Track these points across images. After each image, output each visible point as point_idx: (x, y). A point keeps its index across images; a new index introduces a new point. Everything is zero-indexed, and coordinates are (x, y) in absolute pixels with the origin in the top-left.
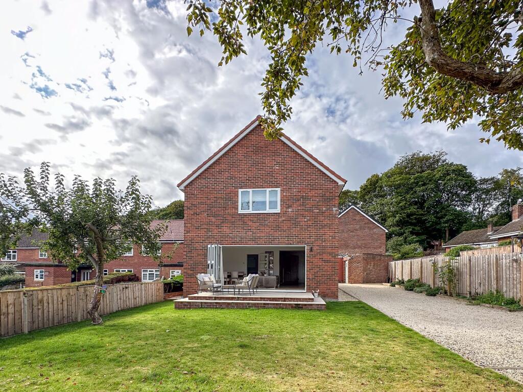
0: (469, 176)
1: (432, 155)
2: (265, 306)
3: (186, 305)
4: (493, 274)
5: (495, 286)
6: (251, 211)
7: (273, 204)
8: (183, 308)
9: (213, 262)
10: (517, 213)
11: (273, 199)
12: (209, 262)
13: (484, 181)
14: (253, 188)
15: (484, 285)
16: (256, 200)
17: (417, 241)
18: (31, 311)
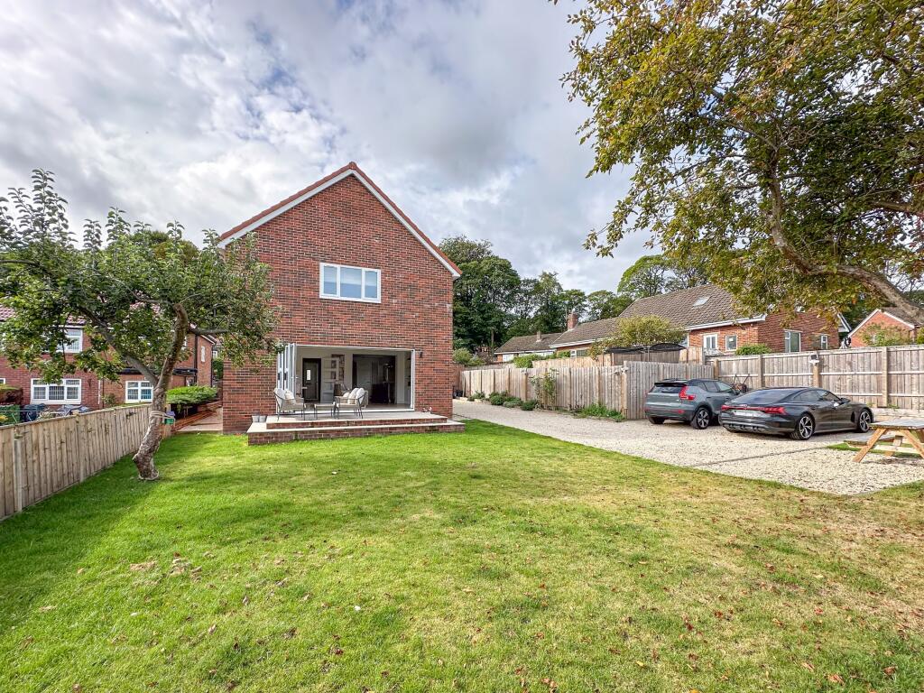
0: (514, 274)
1: (477, 243)
2: (390, 432)
3: (269, 438)
4: (595, 385)
5: (597, 398)
6: (338, 297)
7: (371, 291)
8: (262, 443)
9: (287, 370)
10: (572, 323)
11: (371, 284)
12: (280, 370)
13: (528, 282)
14: (342, 264)
15: (586, 398)
16: (345, 281)
17: (463, 345)
18: (24, 467)
